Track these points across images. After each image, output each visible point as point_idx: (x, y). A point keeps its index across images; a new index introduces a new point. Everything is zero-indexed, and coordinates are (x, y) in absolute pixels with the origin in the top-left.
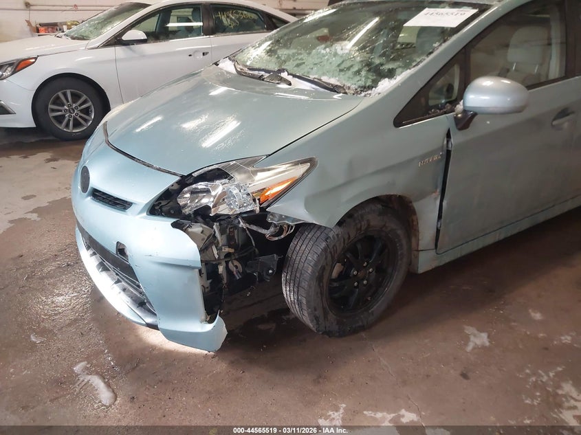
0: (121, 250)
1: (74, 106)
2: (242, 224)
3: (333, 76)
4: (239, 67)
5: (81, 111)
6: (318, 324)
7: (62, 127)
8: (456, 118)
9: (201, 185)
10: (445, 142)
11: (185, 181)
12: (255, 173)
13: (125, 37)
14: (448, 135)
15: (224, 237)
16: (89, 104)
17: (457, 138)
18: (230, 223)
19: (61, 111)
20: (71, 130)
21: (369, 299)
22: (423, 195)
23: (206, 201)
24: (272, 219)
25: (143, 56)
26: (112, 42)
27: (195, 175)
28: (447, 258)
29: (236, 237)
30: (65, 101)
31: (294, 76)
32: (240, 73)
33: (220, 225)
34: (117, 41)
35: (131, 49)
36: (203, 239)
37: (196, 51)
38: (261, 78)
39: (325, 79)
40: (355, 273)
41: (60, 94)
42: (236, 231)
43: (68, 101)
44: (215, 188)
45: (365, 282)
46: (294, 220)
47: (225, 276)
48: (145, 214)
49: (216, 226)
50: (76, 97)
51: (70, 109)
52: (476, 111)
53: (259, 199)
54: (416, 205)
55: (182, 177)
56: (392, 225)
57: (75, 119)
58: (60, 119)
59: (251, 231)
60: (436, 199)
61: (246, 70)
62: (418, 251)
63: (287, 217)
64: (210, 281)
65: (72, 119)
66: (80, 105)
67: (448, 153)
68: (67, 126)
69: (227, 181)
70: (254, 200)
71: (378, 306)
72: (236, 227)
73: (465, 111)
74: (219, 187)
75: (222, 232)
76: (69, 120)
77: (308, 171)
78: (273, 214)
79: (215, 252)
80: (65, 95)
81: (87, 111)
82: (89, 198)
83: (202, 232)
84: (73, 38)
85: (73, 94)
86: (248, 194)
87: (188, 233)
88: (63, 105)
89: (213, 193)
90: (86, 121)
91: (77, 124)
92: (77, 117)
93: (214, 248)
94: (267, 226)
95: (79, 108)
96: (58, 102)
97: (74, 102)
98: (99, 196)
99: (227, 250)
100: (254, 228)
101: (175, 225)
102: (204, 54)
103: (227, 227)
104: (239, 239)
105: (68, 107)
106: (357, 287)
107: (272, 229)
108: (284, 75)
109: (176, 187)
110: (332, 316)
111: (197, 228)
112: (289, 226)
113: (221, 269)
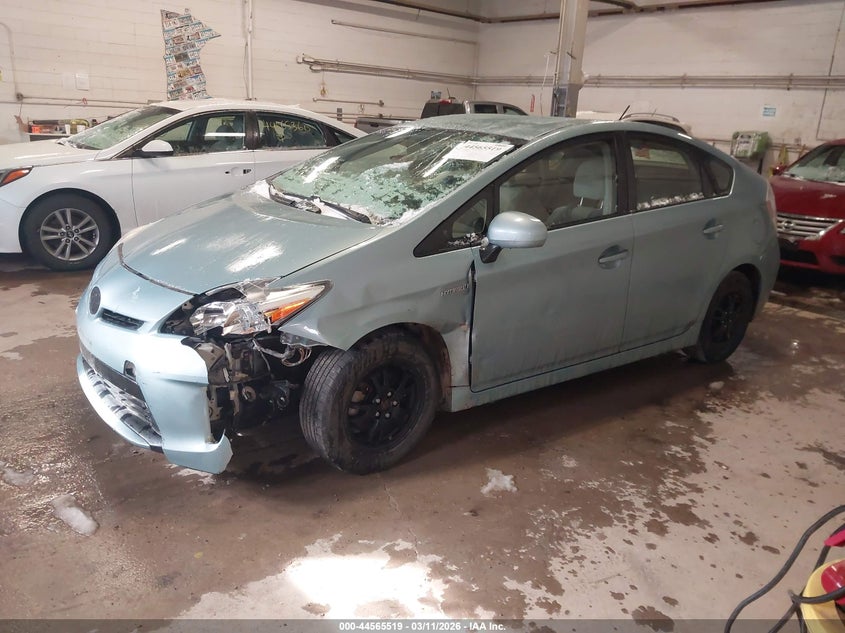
0: (129, 369)
1: (74, 228)
2: (256, 347)
3: (364, 205)
4: (274, 192)
5: (83, 235)
6: (331, 447)
7: (56, 254)
8: (481, 251)
9: (214, 305)
10: (470, 274)
11: (198, 301)
12: (267, 292)
13: (146, 149)
14: (473, 267)
15: (238, 361)
16: (95, 226)
17: (482, 271)
18: (245, 347)
19: (56, 234)
20: (67, 257)
21: (390, 438)
22: (450, 327)
23: (218, 321)
24: (286, 341)
25: (167, 171)
26: (128, 153)
27: (210, 293)
28: (485, 398)
29: (251, 362)
30: (62, 222)
31: (327, 204)
32: (274, 197)
33: (233, 347)
34: (135, 152)
35: (153, 163)
36: (213, 359)
37: (235, 168)
38: (293, 204)
39: (355, 208)
40: (378, 401)
41: (57, 213)
42: (251, 357)
43: (66, 222)
44: (227, 308)
45: (387, 415)
46: (309, 341)
47: (237, 404)
48: (156, 332)
49: (226, 346)
50: (77, 218)
51: (68, 233)
52: (501, 245)
53: (270, 318)
54: (446, 337)
55: (195, 295)
56: (420, 357)
57: (73, 245)
58: (54, 244)
59: (266, 355)
60: (465, 332)
61: (281, 194)
62: (451, 387)
63: (301, 339)
64: (220, 408)
65: (69, 245)
66: (82, 228)
67: (474, 284)
68: (63, 252)
69: (239, 300)
70: (266, 320)
71: (399, 448)
72: (251, 351)
73: (490, 244)
74: (231, 308)
75: (235, 355)
76: (66, 246)
77: (322, 294)
78: (286, 335)
79: (226, 375)
80: (64, 215)
81: (90, 236)
82: (98, 319)
83: (213, 351)
84: (80, 147)
85: (74, 215)
86: (260, 313)
87: (198, 352)
88: (60, 227)
89: (225, 313)
90: (88, 247)
91: (75, 251)
92: (77, 243)
93: (225, 371)
94: (281, 349)
95: (80, 232)
96: (53, 222)
97: (74, 223)
98: (109, 316)
99: (240, 375)
100: (270, 352)
101: (184, 342)
102: (245, 172)
103: (241, 350)
104: (253, 363)
105: (66, 228)
106: (378, 418)
107: (287, 352)
108: (316, 202)
109: (189, 307)
110: (347, 444)
111: (207, 347)
112: (305, 349)
113: (233, 395)
